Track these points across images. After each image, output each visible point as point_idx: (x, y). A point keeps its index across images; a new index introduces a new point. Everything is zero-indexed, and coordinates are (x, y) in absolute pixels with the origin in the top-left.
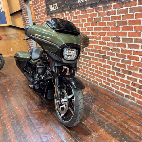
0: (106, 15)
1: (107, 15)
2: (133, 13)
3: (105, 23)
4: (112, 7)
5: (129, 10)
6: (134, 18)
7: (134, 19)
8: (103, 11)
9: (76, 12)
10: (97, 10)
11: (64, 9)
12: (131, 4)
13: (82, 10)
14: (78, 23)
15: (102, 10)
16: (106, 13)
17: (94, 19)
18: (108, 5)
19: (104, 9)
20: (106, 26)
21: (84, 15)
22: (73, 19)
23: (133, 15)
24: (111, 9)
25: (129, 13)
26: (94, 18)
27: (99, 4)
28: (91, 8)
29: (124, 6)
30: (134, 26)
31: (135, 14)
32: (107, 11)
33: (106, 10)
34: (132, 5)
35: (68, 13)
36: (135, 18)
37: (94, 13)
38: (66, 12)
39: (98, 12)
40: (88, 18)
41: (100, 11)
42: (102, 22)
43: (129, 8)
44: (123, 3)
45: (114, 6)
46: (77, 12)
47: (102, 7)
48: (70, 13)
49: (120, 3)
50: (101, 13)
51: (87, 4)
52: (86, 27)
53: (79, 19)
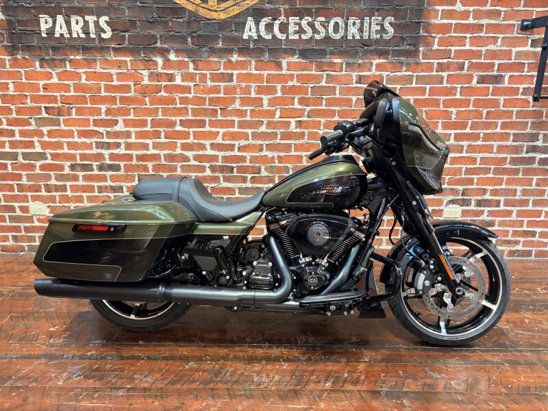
0: (354, 81)
1: (356, 83)
2: (424, 86)
3: (351, 100)
4: (374, 67)
5: (415, 78)
6: (427, 94)
7: (427, 96)
8: (344, 73)
9: (230, 61)
10: (325, 68)
11: (158, 45)
12: (420, 67)
13: (262, 58)
14: (237, 96)
15: (341, 69)
16: (354, 78)
17: (310, 89)
18: (360, 61)
19: (346, 67)
20: (353, 108)
21: (268, 74)
22: (212, 81)
23: (425, 89)
24: (370, 70)
25: (414, 85)
26: (312, 86)
27: (332, 53)
28: (303, 59)
29: (404, 69)
30: (424, 109)
31: (428, 87)
32: (356, 74)
33: (354, 71)
34: (423, 71)
35: (186, 59)
36: (429, 96)
37: (313, 72)
38: (172, 57)
39: (326, 73)
40: (287, 83)
41: (334, 71)
42: (338, 96)
43: (415, 74)
44: (402, 63)
45: (377, 65)
46: (237, 61)
47: (342, 64)
48: (194, 62)
49: (395, 61)
50: (337, 75)
51: (284, 47)
52: (273, 108)
53: (244, 85)
